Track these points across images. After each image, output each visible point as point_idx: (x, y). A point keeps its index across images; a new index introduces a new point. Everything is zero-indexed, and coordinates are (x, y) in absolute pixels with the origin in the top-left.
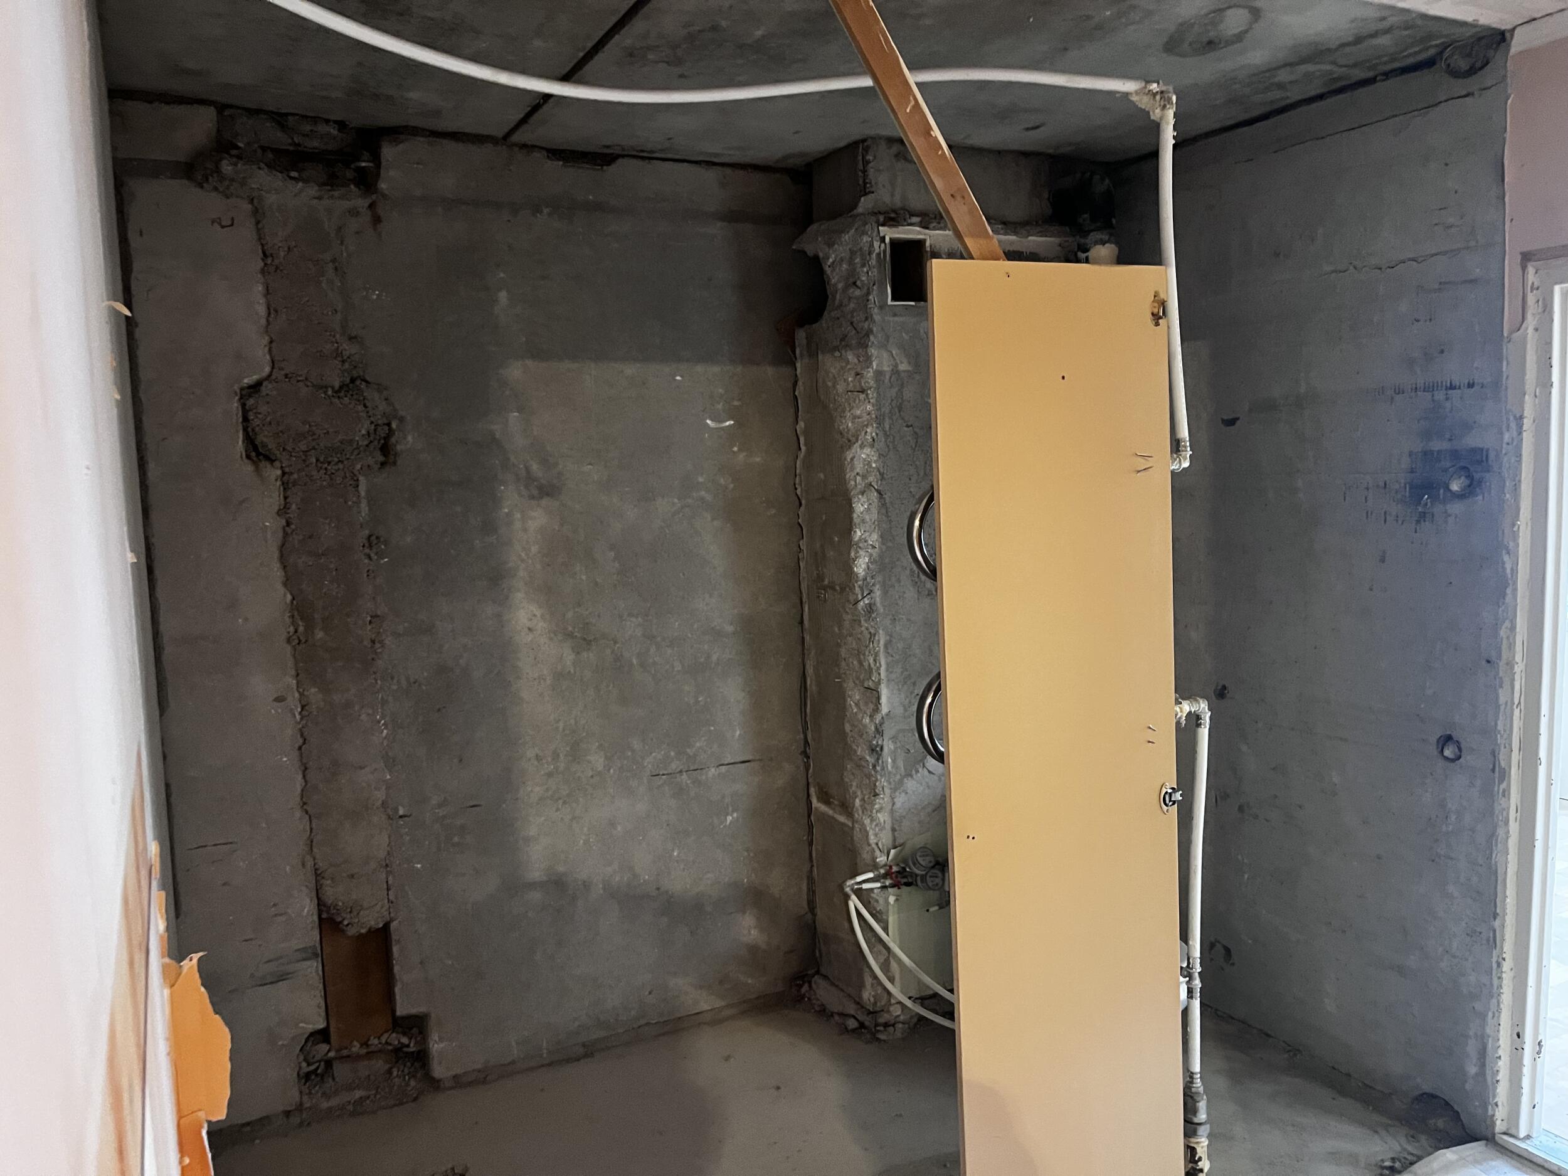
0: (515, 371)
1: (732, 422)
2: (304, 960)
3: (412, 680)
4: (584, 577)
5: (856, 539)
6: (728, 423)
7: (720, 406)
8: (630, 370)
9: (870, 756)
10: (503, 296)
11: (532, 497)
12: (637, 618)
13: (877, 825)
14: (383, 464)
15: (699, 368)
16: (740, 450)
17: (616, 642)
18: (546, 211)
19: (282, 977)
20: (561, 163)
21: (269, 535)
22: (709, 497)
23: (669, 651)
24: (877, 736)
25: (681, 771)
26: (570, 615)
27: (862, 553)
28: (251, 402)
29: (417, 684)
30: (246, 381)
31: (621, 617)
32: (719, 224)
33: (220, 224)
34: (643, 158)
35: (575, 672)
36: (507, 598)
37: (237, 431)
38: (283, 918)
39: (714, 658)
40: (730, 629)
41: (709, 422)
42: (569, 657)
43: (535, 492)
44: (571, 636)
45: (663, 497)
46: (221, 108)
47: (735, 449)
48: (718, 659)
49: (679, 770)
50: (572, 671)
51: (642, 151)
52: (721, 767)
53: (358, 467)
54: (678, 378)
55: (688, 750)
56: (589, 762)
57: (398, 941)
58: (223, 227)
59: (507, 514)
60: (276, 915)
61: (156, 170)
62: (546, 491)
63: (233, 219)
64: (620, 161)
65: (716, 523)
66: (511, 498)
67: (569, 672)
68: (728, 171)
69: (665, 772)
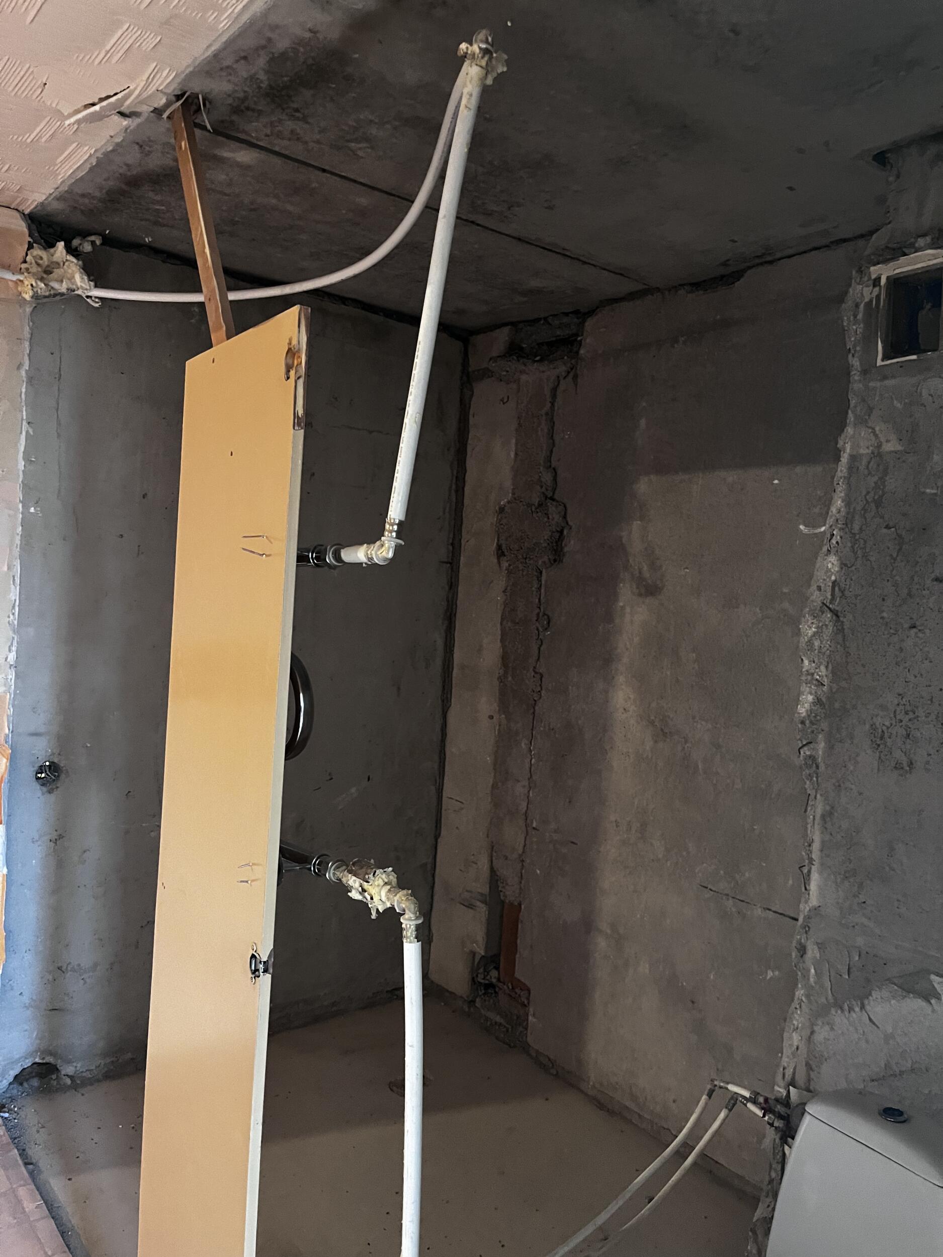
2: (480, 901)
6: (823, 529)
10: (643, 422)
11: (640, 595)
12: (707, 722)
14: (555, 561)
15: (799, 469)
17: (686, 742)
18: (682, 339)
20: (700, 293)
21: (498, 606)
23: (732, 766)
24: (802, 931)
25: (727, 895)
26: (654, 705)
28: (499, 517)
29: (554, 731)
30: (501, 503)
33: (503, 402)
34: (770, 262)
36: (613, 678)
37: (495, 537)
38: (475, 866)
41: (802, 527)
43: (643, 591)
46: (512, 324)
50: (650, 757)
52: (768, 911)
53: (540, 563)
54: (776, 482)
55: (737, 877)
59: (622, 607)
60: (473, 862)
61: (483, 375)
63: (508, 397)
64: (748, 273)
66: (626, 592)
69: (714, 889)
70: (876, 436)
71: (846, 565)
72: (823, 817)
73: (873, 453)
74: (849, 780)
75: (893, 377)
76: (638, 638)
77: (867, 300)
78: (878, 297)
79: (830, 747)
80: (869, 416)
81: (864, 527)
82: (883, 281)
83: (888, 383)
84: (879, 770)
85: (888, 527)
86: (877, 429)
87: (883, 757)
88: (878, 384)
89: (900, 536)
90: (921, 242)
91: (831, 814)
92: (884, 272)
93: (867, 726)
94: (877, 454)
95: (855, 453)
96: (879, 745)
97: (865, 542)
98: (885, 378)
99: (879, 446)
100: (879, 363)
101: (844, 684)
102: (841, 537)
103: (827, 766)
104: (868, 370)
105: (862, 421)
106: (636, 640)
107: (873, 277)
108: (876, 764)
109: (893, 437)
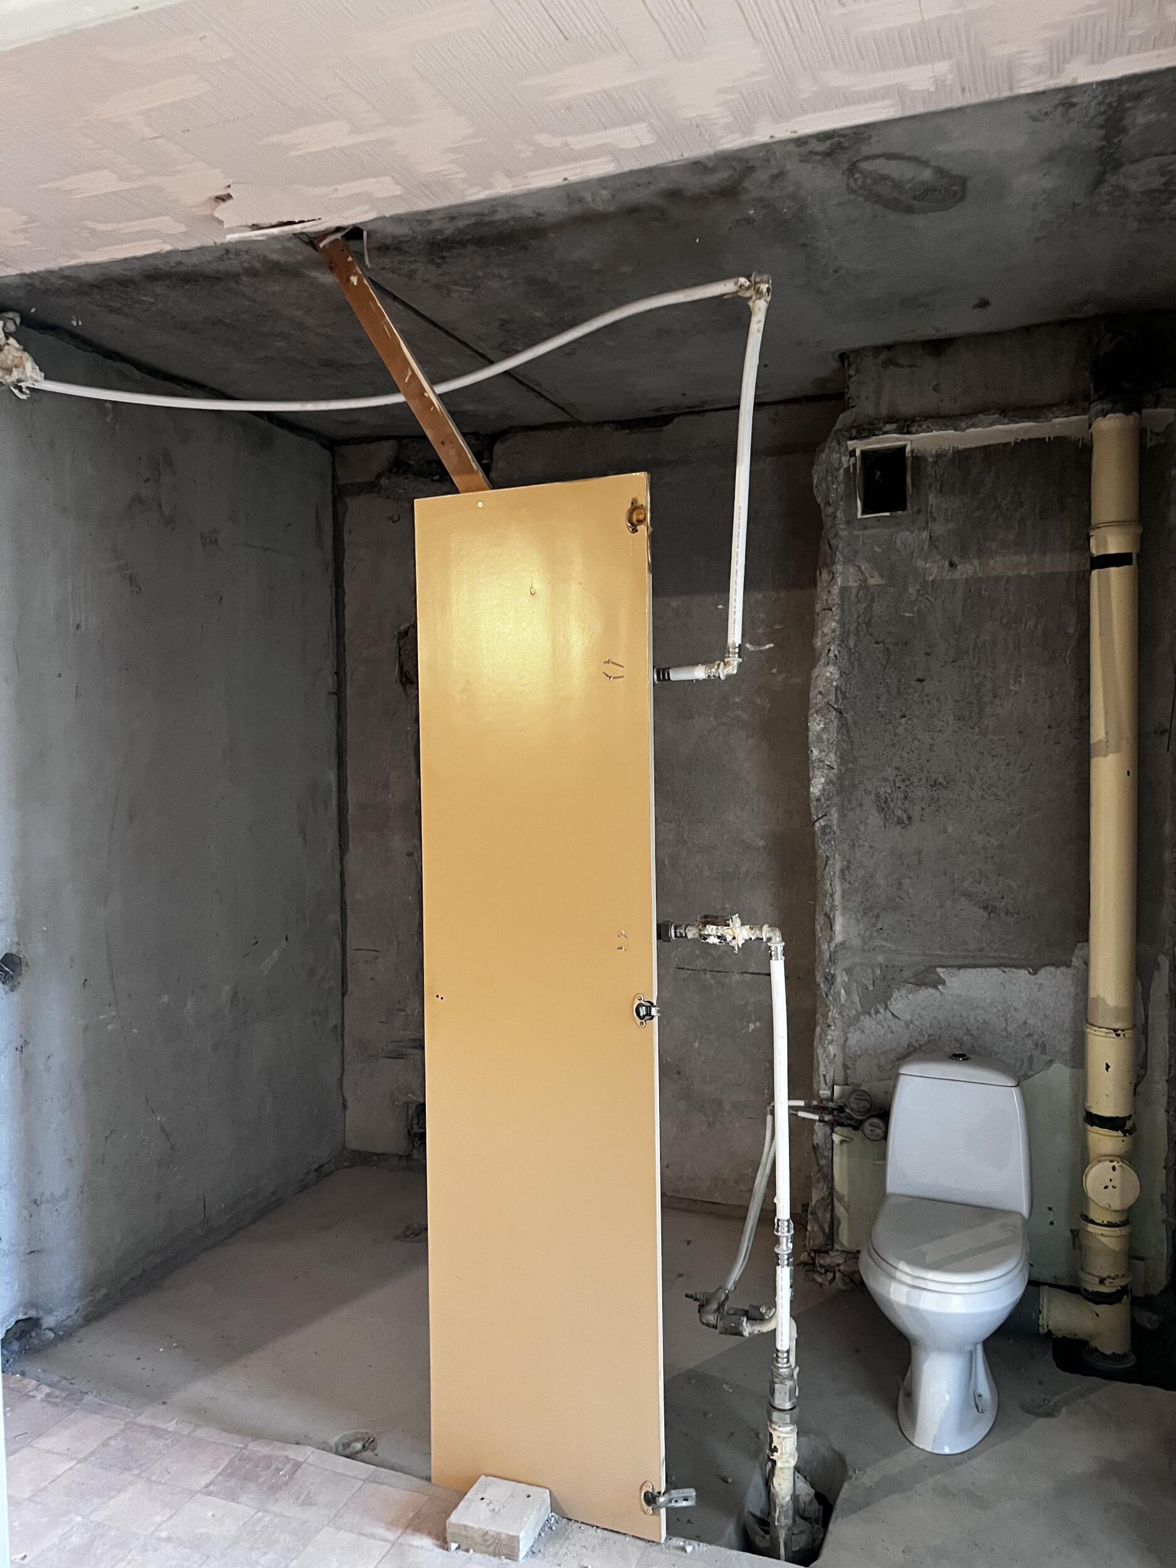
1: (772, 645)
2: (414, 1048)
5: (813, 759)
6: (767, 646)
7: (761, 631)
8: (676, 602)
9: (824, 983)
13: (826, 1057)
16: (779, 672)
19: (400, 1056)
20: (627, 431)
22: (745, 716)
24: (830, 964)
27: (818, 773)
28: (402, 642)
30: (402, 627)
33: (392, 520)
34: (698, 413)
37: (395, 664)
38: (403, 1013)
45: (700, 715)
46: (398, 439)
47: (775, 671)
48: (747, 871)
49: (703, 968)
52: (745, 975)
54: (720, 607)
55: (713, 952)
58: (394, 522)
60: (399, 1010)
61: (360, 489)
63: (399, 516)
64: (676, 421)
69: (690, 968)
70: (863, 573)
71: (845, 673)
72: (842, 871)
73: (860, 585)
74: (861, 839)
75: (872, 527)
77: (845, 466)
78: (855, 465)
79: (843, 816)
80: (855, 557)
81: (858, 643)
82: (858, 453)
83: (867, 532)
84: (885, 826)
85: (877, 643)
86: (863, 567)
87: (887, 816)
88: (860, 533)
89: (888, 649)
90: (888, 427)
91: (848, 867)
92: (859, 446)
93: (873, 796)
94: (864, 586)
95: (845, 585)
96: (883, 809)
97: (860, 654)
98: (865, 528)
99: (865, 580)
100: (859, 516)
101: (850, 765)
102: (839, 652)
103: (841, 830)
104: (850, 521)
105: (849, 561)
107: (850, 449)
108: (882, 823)
109: (876, 574)
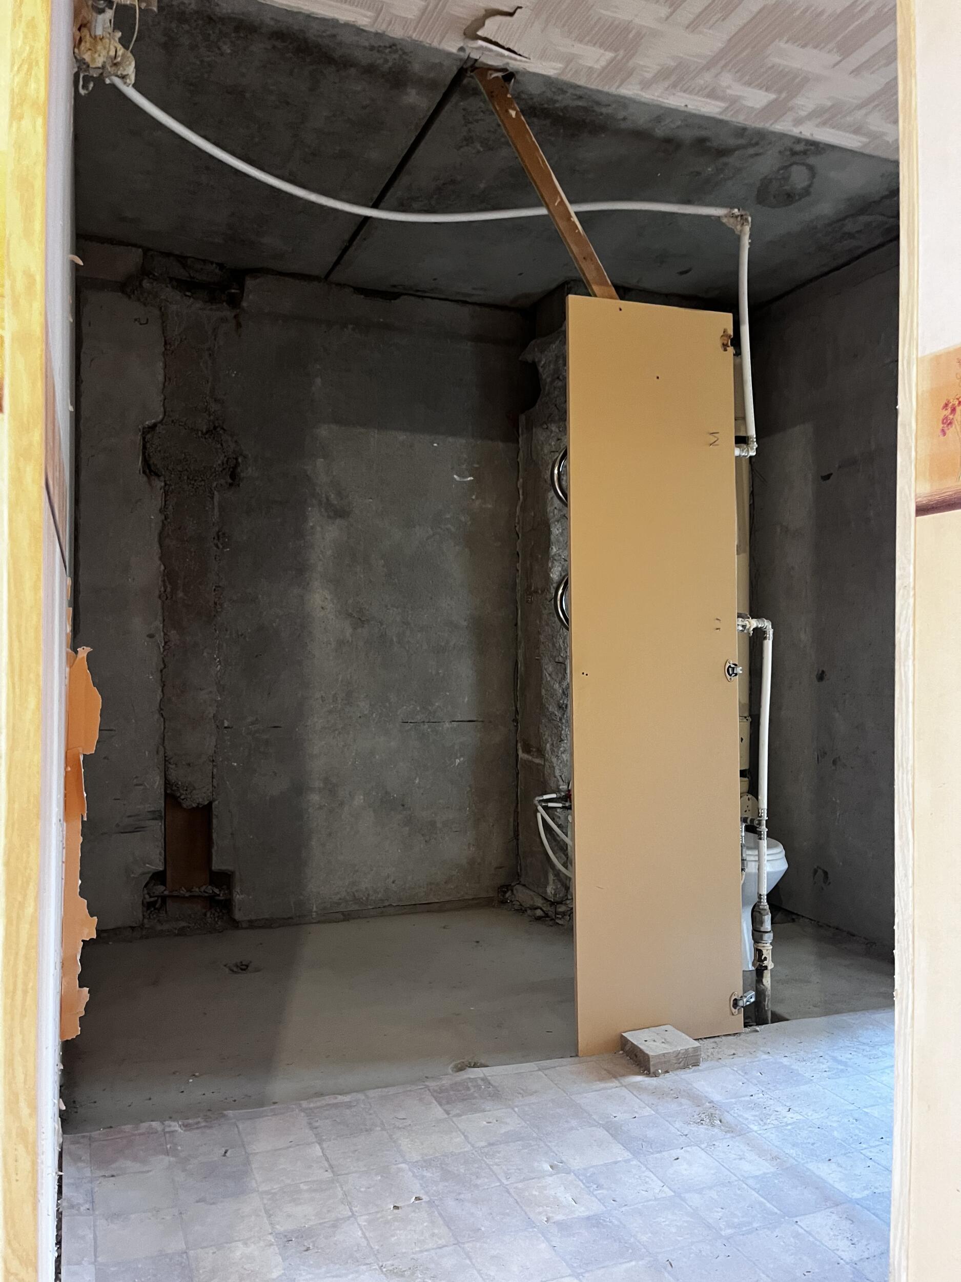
0: (324, 431)
1: (472, 478)
2: (153, 819)
3: (240, 633)
4: (362, 576)
5: (553, 554)
6: (469, 479)
7: (464, 466)
8: (402, 437)
9: (558, 712)
10: (318, 381)
11: (329, 517)
12: (397, 608)
13: (561, 763)
14: (231, 485)
15: (450, 439)
16: (477, 498)
17: (382, 624)
18: (350, 326)
19: (137, 829)
20: (362, 296)
21: (153, 525)
22: (453, 529)
23: (419, 635)
24: (563, 697)
25: (424, 722)
26: (350, 601)
27: (556, 563)
28: (149, 436)
29: (243, 636)
30: (147, 423)
31: (386, 606)
32: (469, 343)
33: (139, 321)
34: (419, 297)
35: (352, 641)
36: (308, 584)
37: (139, 455)
38: (142, 787)
39: (452, 644)
40: (465, 624)
41: (455, 476)
42: (349, 631)
43: (332, 514)
44: (350, 615)
45: (419, 525)
46: (146, 250)
47: (474, 497)
48: (454, 644)
49: (422, 720)
50: (350, 641)
51: (418, 291)
52: (453, 723)
53: (214, 484)
54: (435, 445)
55: (430, 708)
56: (358, 706)
57: (217, 816)
58: (141, 324)
59: (312, 528)
60: (137, 785)
61: (102, 286)
62: (339, 513)
63: (147, 320)
64: (403, 297)
65: (457, 548)
66: (315, 517)
67: (348, 642)
68: (478, 308)
69: (413, 721)
76: (330, 551)
106: (329, 553)
